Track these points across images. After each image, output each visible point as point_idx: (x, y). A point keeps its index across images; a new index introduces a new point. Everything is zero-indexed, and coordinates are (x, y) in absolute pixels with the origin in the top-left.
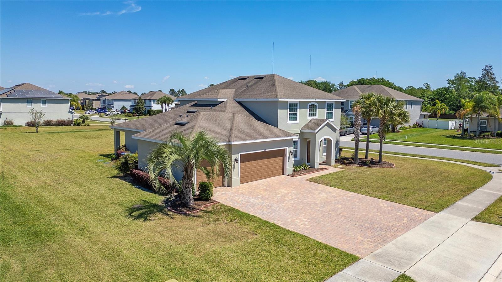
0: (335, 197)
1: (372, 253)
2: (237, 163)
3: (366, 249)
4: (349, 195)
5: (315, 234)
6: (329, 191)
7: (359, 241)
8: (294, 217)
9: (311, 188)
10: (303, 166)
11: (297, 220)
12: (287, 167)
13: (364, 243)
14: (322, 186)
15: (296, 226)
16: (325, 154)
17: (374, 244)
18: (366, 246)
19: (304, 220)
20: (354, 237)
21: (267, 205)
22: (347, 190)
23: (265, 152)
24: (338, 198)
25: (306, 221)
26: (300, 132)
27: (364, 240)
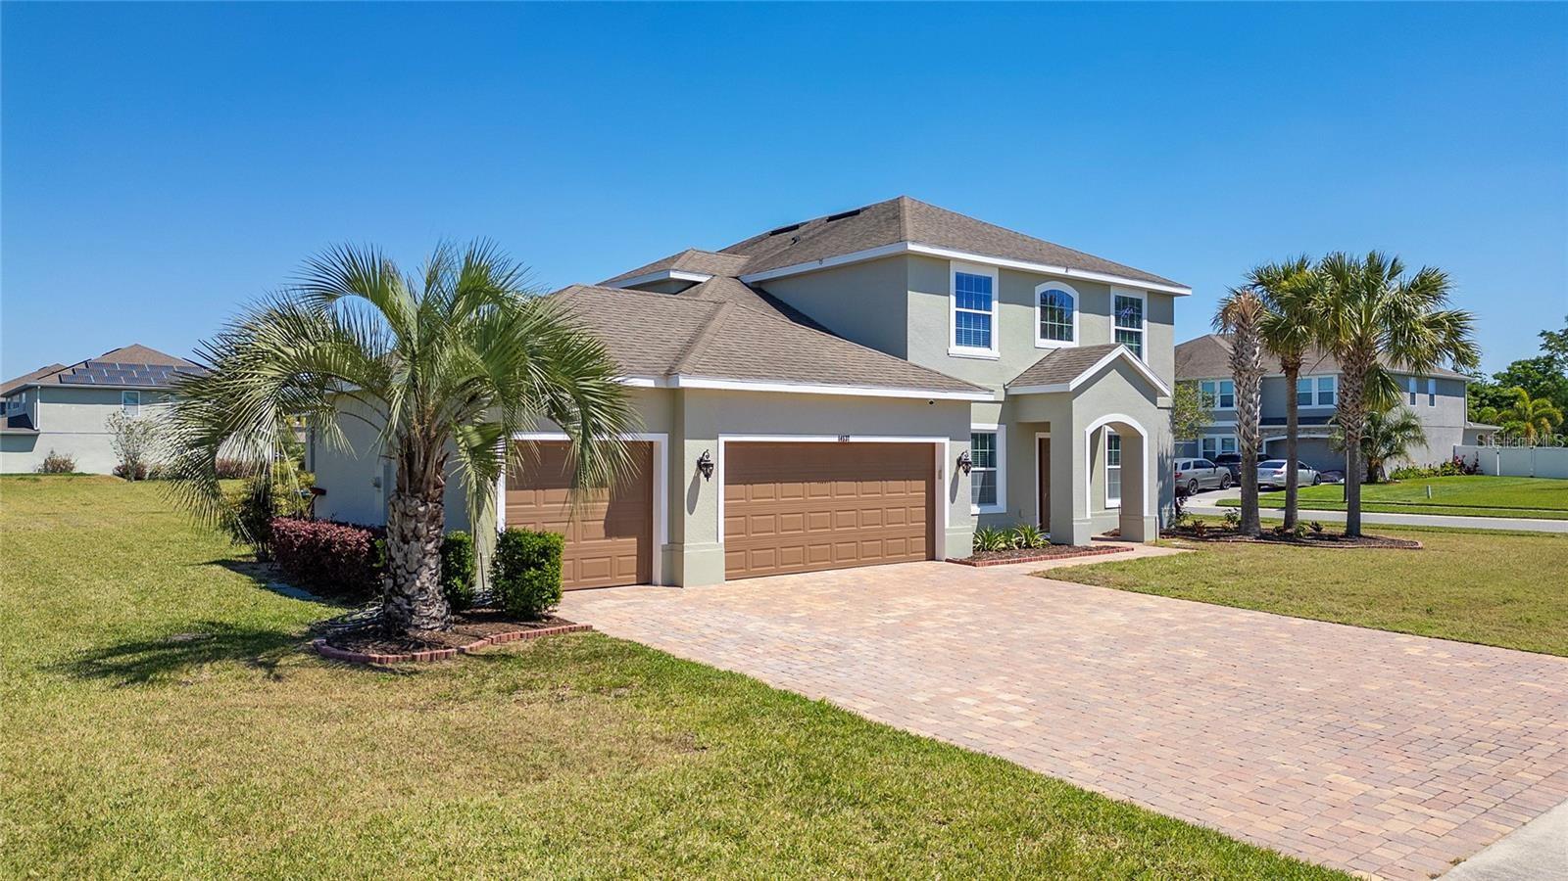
0: (1168, 624)
1: (1456, 862)
2: (707, 476)
3: (1404, 839)
4: (1236, 618)
5: (1061, 754)
6: (1140, 606)
7: (1346, 798)
8: (950, 686)
9: (1052, 596)
10: (1018, 535)
11: (960, 696)
12: (947, 526)
13: (1382, 807)
14: (1103, 593)
15: (950, 719)
16: (1116, 502)
17: (1454, 818)
18: (1397, 827)
19: (1007, 697)
20: (1304, 779)
21: (822, 641)
22: (1224, 604)
23: (843, 445)
24: (1180, 627)
25: (1014, 703)
26: (1007, 396)
27: (1375, 793)
